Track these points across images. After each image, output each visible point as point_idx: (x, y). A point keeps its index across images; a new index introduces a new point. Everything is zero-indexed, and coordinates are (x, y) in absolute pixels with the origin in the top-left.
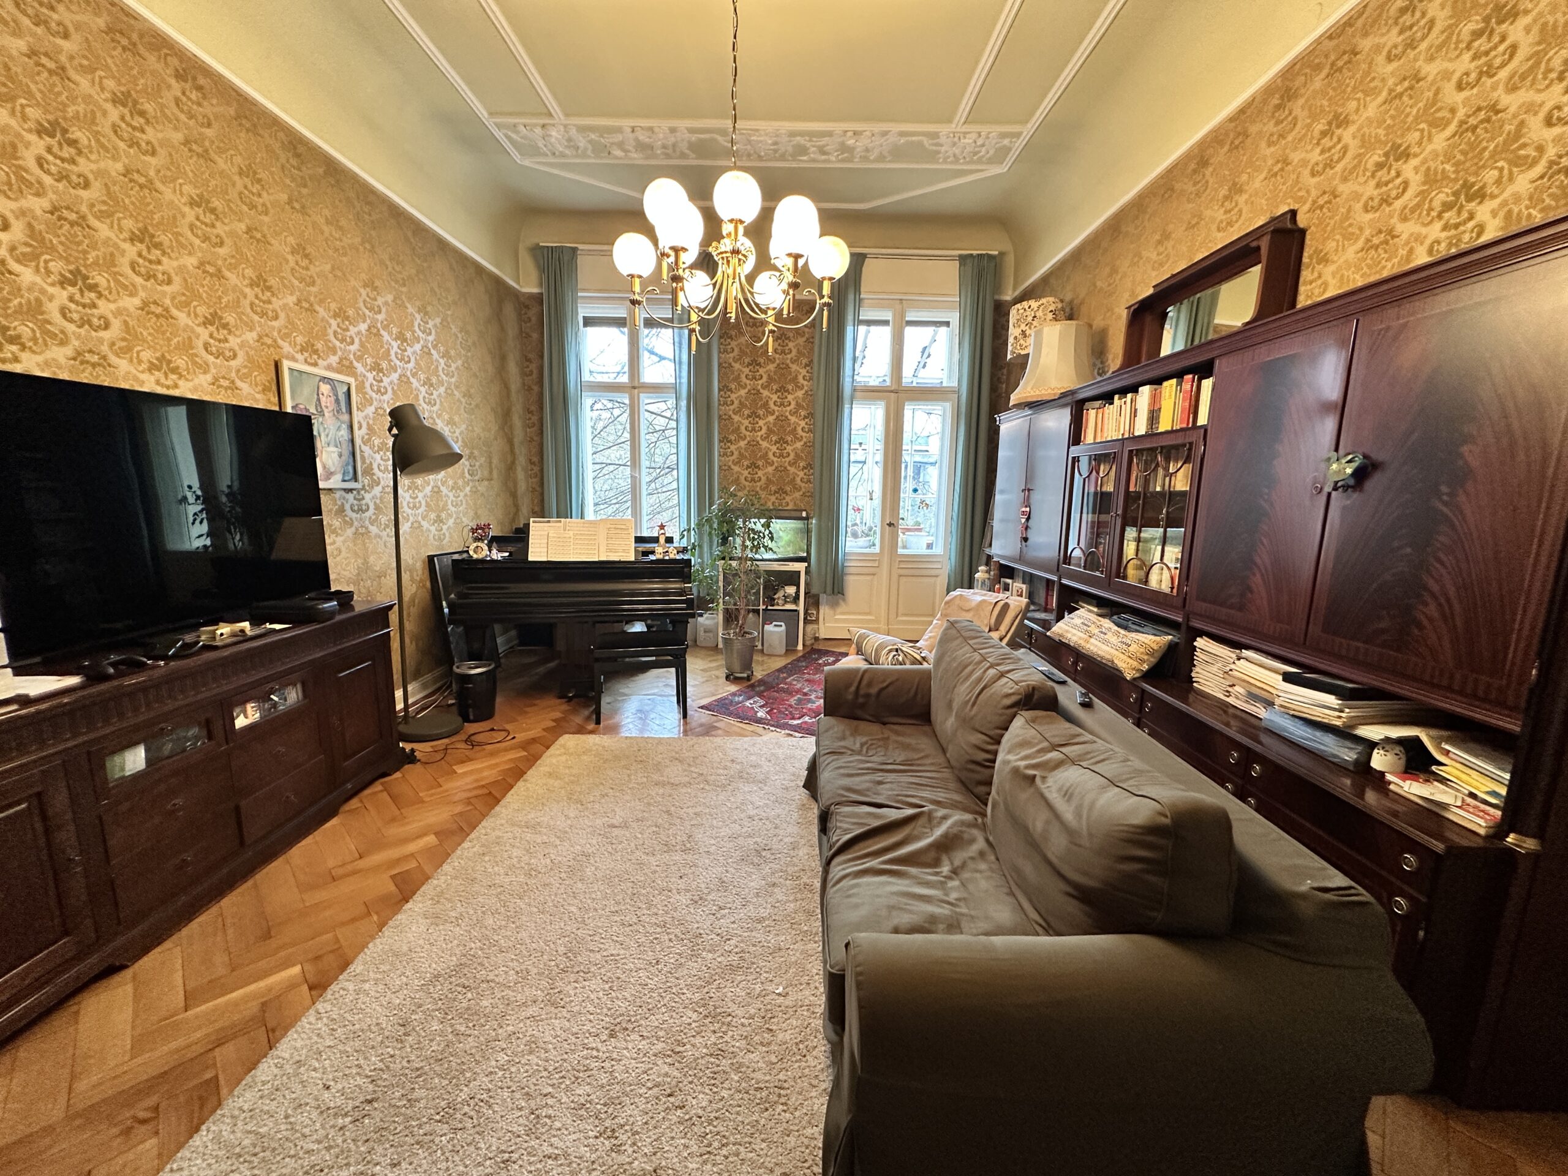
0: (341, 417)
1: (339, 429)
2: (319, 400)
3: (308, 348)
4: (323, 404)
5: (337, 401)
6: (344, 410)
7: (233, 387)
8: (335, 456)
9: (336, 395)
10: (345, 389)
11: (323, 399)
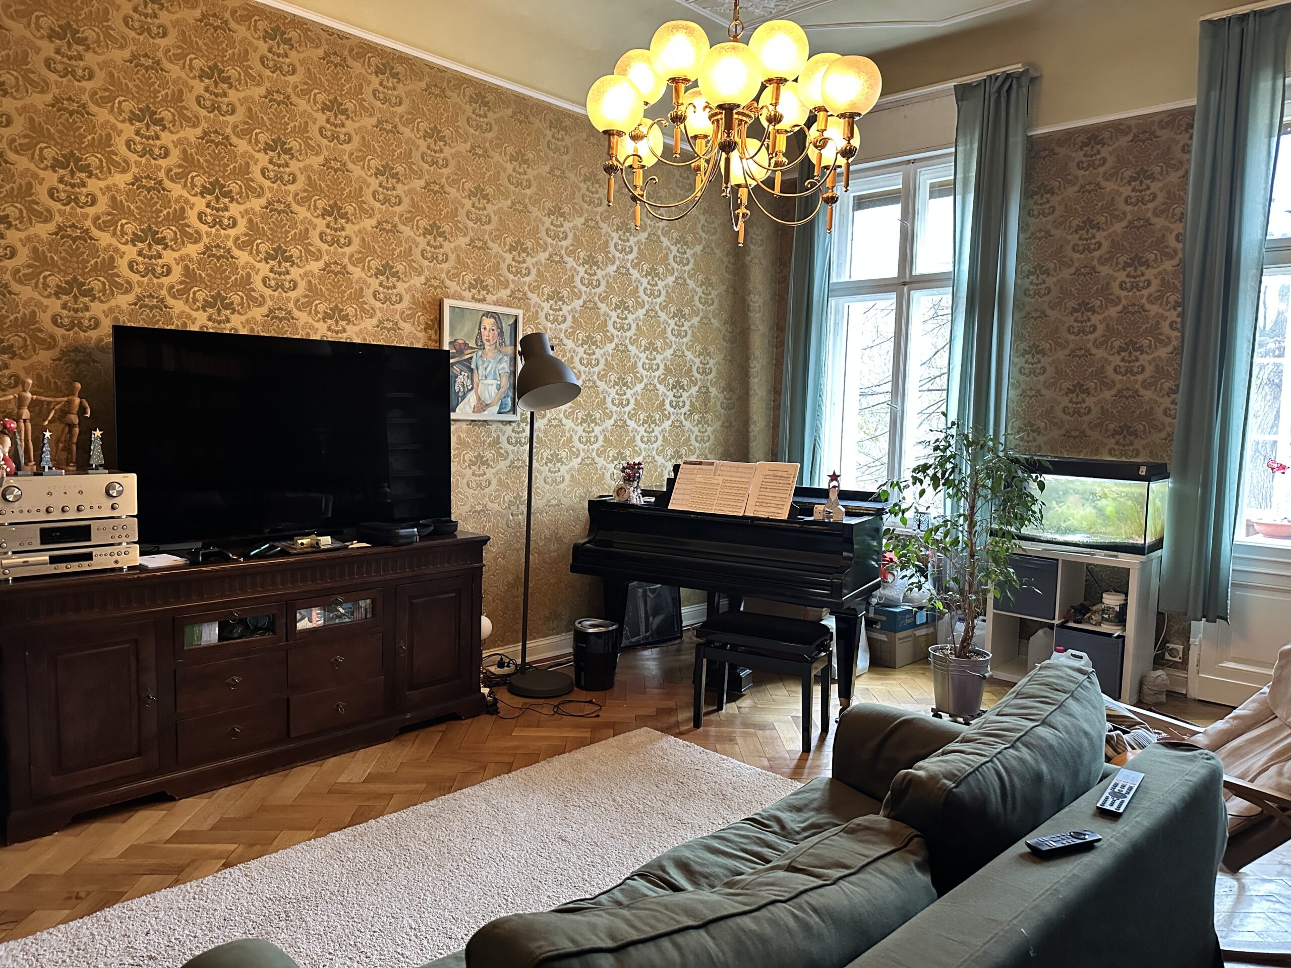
0: (504, 349)
1: (500, 361)
2: (480, 334)
3: (478, 284)
4: (484, 338)
5: (501, 333)
6: (508, 343)
7: (396, 327)
8: (493, 389)
9: (501, 329)
10: (512, 321)
11: (485, 334)
